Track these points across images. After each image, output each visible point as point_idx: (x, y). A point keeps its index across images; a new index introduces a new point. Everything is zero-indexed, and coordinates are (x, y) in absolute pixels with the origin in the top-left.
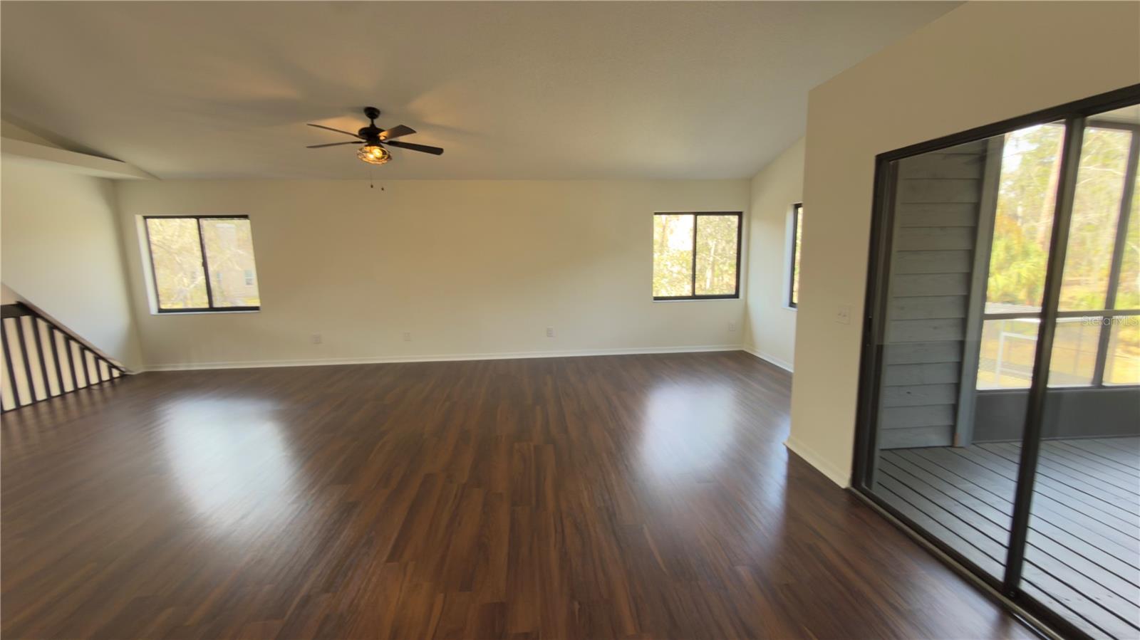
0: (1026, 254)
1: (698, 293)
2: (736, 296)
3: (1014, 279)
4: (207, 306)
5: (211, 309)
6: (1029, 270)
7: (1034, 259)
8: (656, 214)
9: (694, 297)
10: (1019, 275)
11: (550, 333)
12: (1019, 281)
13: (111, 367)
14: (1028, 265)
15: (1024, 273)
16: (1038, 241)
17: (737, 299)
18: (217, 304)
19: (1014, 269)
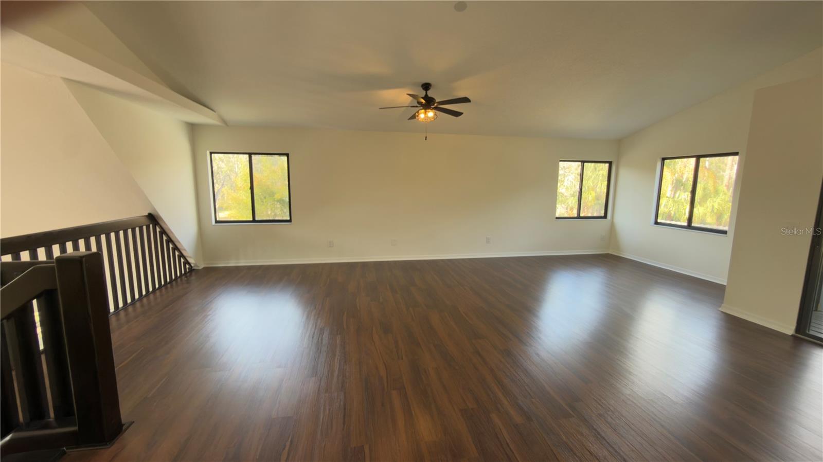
0: (716, 192)
1: (582, 215)
2: (605, 217)
3: (709, 209)
4: (251, 219)
5: (254, 221)
6: (719, 204)
7: (722, 196)
8: (561, 161)
9: (579, 217)
10: (713, 206)
11: (488, 241)
12: (713, 210)
13: (187, 262)
14: (719, 200)
15: (716, 206)
16: (724, 185)
17: (605, 219)
18: (257, 219)
19: (709, 203)
